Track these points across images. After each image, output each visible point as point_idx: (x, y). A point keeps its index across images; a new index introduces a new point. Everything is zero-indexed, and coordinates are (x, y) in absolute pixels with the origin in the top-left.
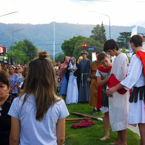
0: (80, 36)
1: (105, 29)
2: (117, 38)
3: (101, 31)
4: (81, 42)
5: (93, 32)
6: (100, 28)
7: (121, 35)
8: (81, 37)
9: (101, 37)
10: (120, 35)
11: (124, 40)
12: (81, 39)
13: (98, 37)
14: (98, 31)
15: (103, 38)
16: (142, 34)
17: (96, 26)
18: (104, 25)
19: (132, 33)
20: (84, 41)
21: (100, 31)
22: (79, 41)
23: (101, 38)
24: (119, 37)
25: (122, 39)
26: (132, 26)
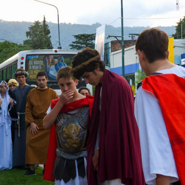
0: (6, 42)
1: (49, 28)
2: (69, 44)
3: (43, 33)
4: (8, 52)
5: (28, 34)
6: (41, 27)
7: (77, 39)
8: (9, 43)
9: (44, 43)
10: (75, 40)
11: (82, 47)
12: (9, 48)
13: (37, 43)
14: (38, 33)
15: (47, 45)
16: (116, 37)
17: (34, 25)
18: (48, 22)
19: (96, 35)
20: (15, 50)
21: (41, 32)
22: (4, 50)
23: (44, 45)
24: (74, 43)
25: (79, 46)
26: (94, 24)
